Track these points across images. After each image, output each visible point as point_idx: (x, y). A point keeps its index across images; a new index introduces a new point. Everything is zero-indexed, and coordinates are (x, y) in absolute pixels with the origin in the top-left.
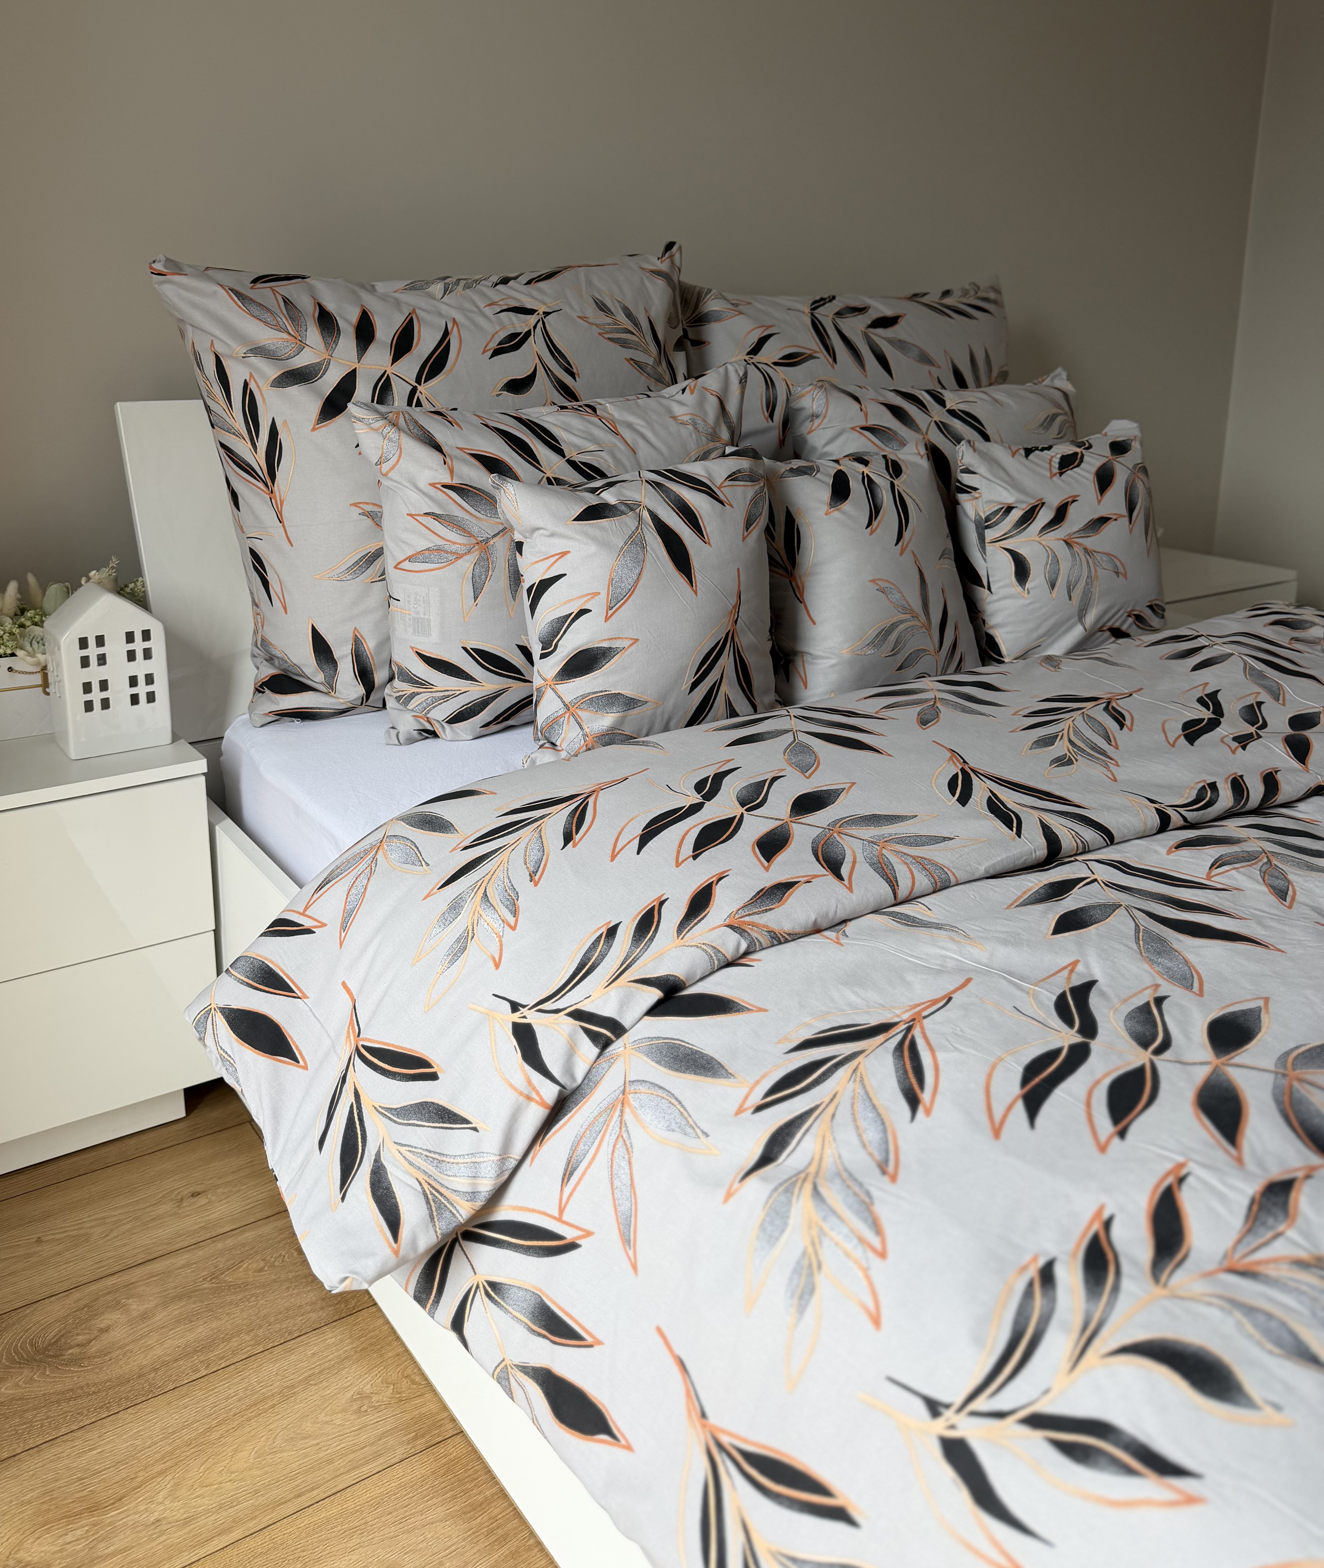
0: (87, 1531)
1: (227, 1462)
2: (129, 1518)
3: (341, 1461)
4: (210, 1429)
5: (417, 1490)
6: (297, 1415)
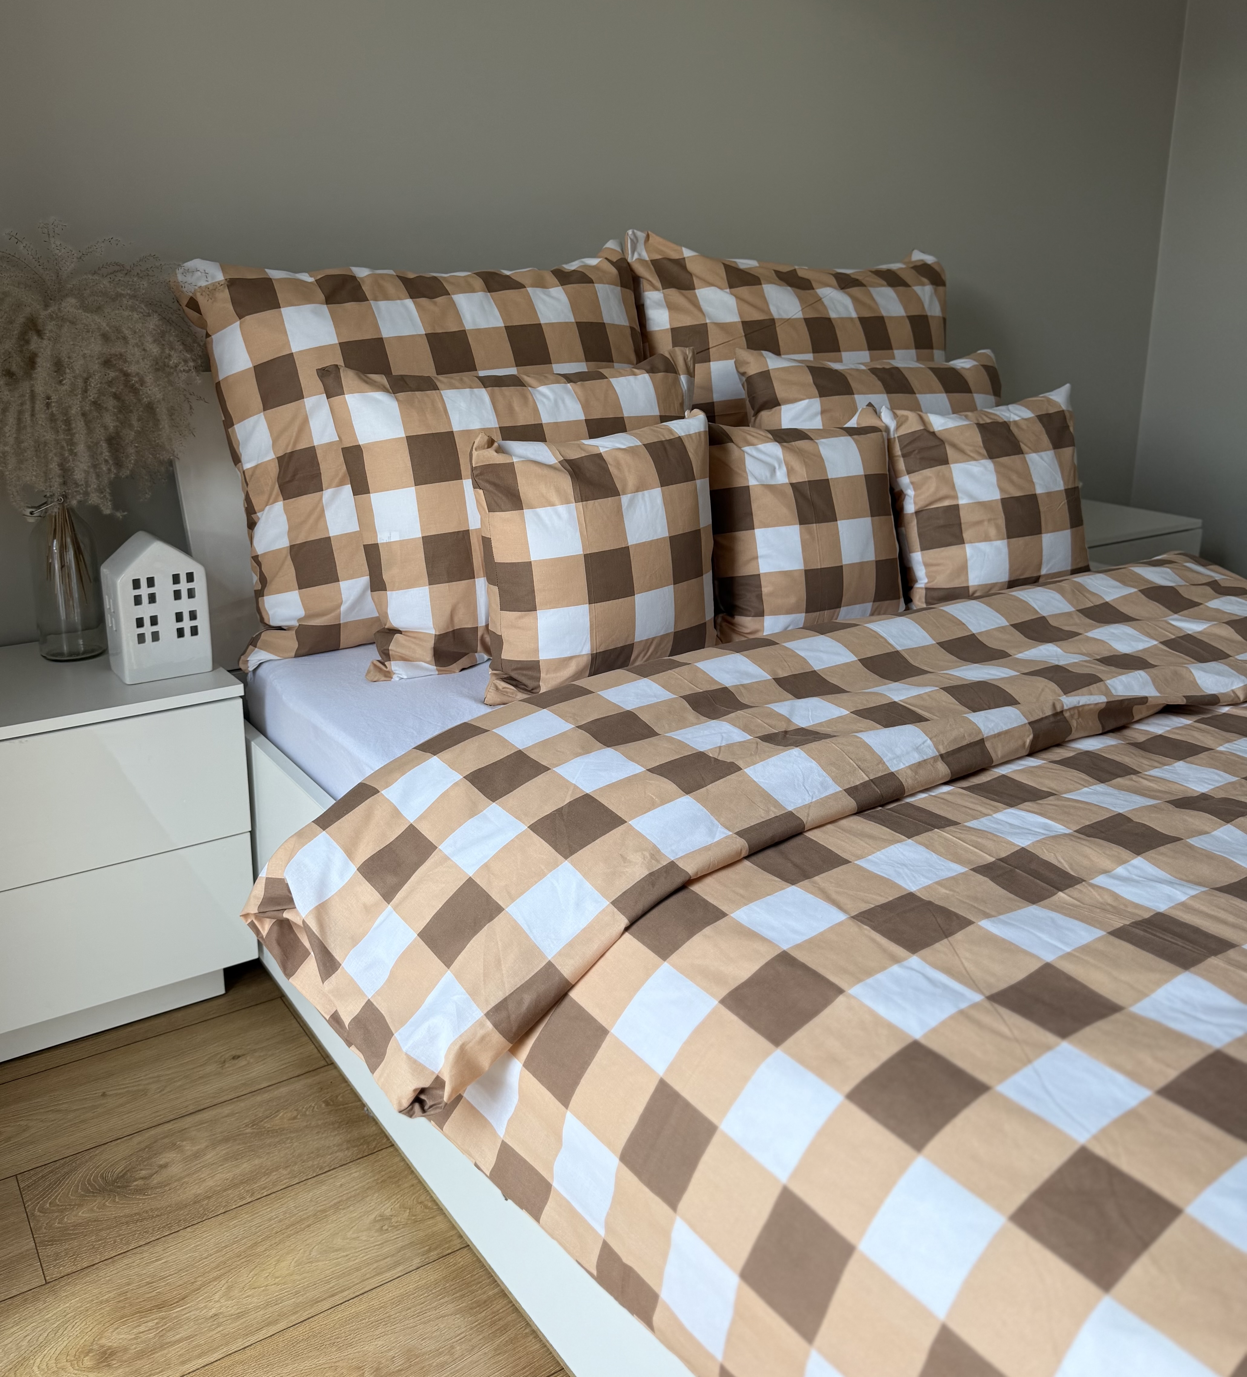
0: (157, 1323)
1: (272, 1269)
2: (192, 1313)
3: (368, 1268)
4: (256, 1244)
5: (431, 1291)
6: (329, 1233)
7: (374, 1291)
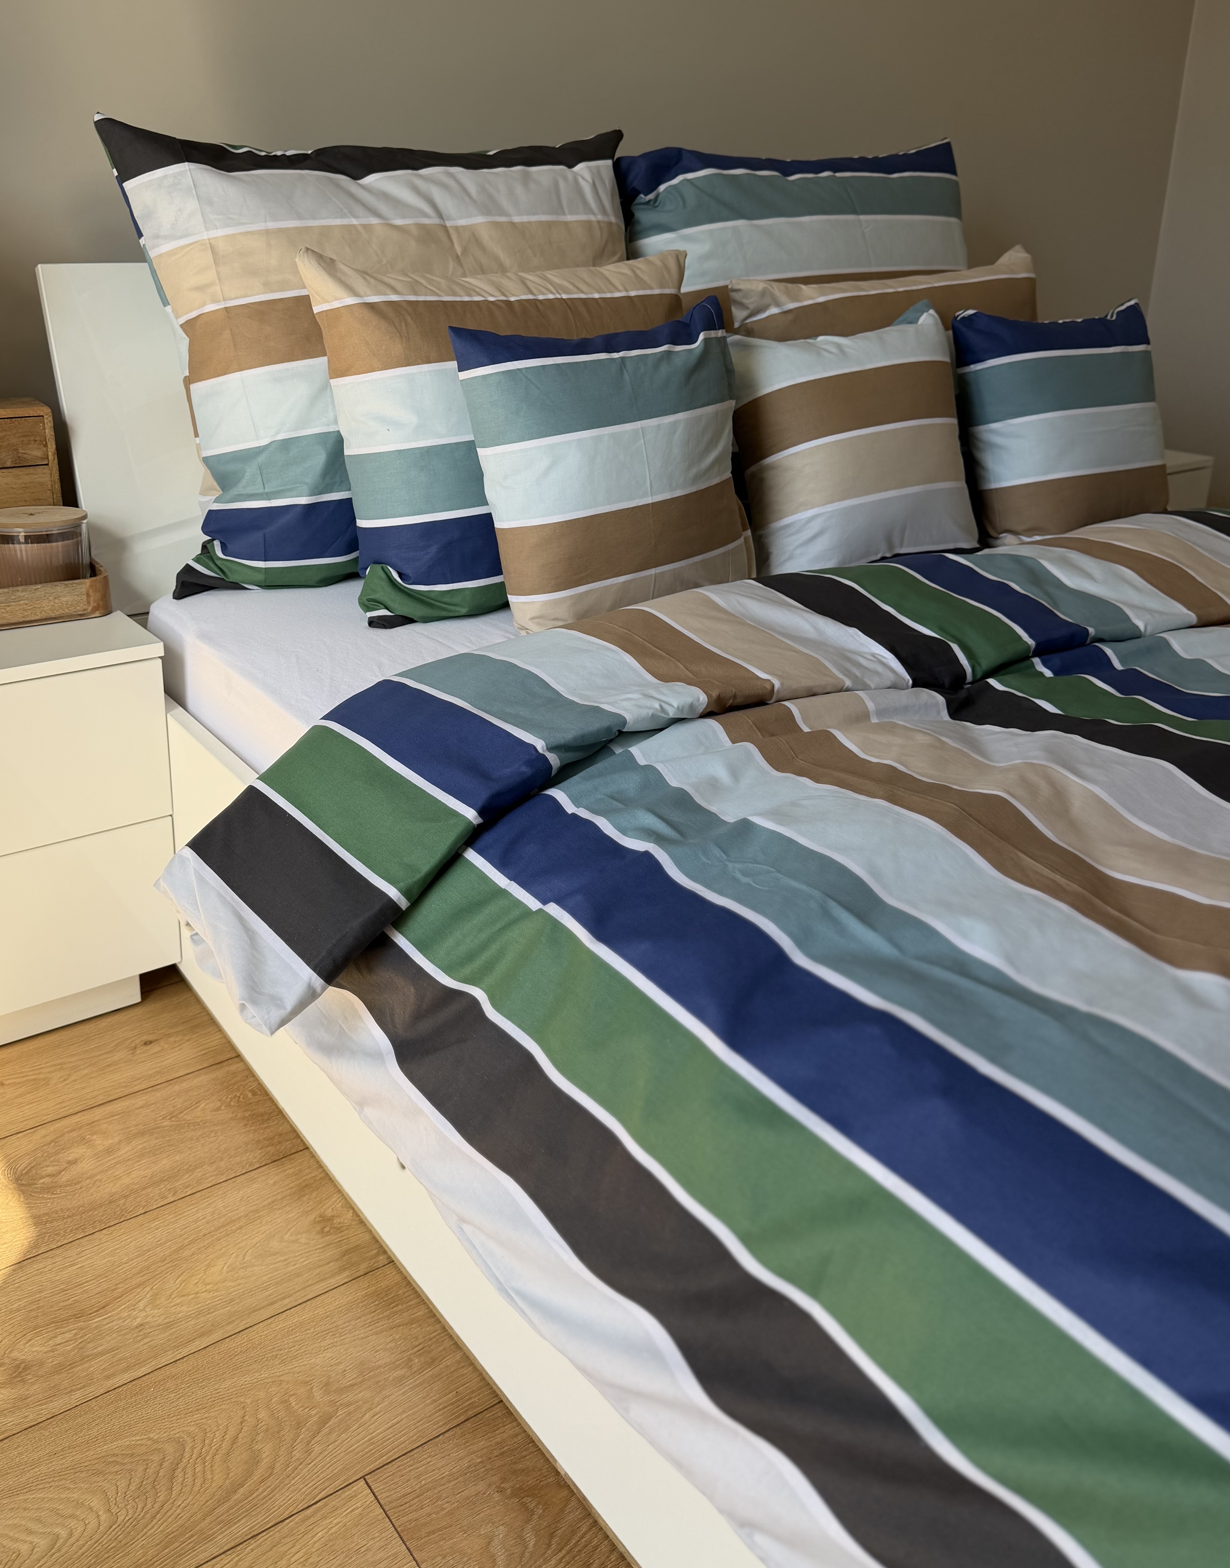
0: (75, 1334)
1: (201, 1275)
2: (114, 1323)
3: (309, 1274)
4: (182, 1248)
6: (264, 1235)
7: (318, 1298)
